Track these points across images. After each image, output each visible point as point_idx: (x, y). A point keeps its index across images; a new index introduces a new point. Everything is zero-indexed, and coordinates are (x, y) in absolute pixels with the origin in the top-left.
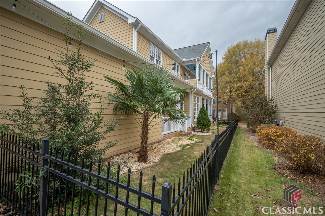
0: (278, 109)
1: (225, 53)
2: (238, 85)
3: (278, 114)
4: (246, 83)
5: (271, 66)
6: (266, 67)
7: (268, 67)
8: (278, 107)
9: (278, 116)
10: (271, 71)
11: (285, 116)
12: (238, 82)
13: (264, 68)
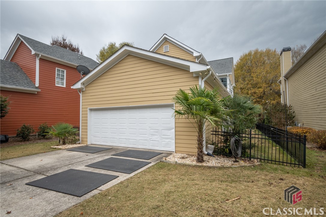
0: (296, 115)
1: (238, 61)
2: (252, 91)
3: (296, 118)
4: (260, 89)
5: (287, 79)
6: (282, 78)
7: (284, 79)
8: (296, 113)
9: (297, 120)
10: (287, 83)
11: (303, 120)
12: (251, 89)
13: (280, 79)
